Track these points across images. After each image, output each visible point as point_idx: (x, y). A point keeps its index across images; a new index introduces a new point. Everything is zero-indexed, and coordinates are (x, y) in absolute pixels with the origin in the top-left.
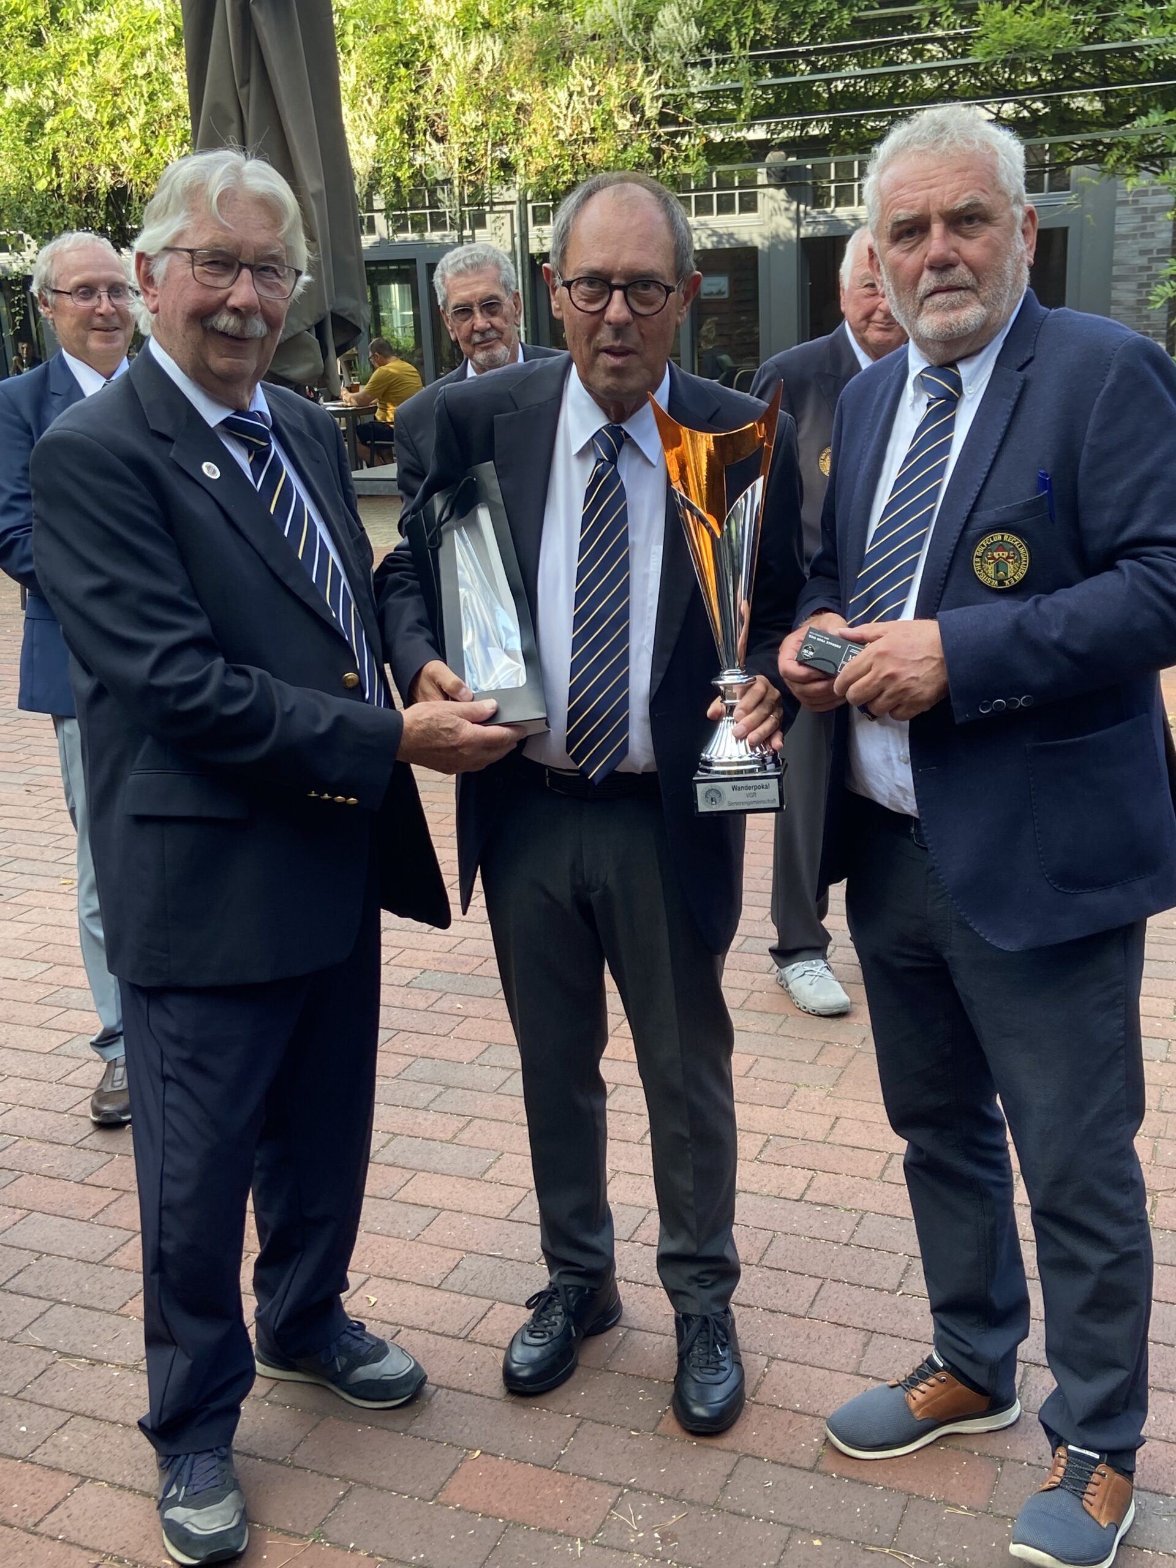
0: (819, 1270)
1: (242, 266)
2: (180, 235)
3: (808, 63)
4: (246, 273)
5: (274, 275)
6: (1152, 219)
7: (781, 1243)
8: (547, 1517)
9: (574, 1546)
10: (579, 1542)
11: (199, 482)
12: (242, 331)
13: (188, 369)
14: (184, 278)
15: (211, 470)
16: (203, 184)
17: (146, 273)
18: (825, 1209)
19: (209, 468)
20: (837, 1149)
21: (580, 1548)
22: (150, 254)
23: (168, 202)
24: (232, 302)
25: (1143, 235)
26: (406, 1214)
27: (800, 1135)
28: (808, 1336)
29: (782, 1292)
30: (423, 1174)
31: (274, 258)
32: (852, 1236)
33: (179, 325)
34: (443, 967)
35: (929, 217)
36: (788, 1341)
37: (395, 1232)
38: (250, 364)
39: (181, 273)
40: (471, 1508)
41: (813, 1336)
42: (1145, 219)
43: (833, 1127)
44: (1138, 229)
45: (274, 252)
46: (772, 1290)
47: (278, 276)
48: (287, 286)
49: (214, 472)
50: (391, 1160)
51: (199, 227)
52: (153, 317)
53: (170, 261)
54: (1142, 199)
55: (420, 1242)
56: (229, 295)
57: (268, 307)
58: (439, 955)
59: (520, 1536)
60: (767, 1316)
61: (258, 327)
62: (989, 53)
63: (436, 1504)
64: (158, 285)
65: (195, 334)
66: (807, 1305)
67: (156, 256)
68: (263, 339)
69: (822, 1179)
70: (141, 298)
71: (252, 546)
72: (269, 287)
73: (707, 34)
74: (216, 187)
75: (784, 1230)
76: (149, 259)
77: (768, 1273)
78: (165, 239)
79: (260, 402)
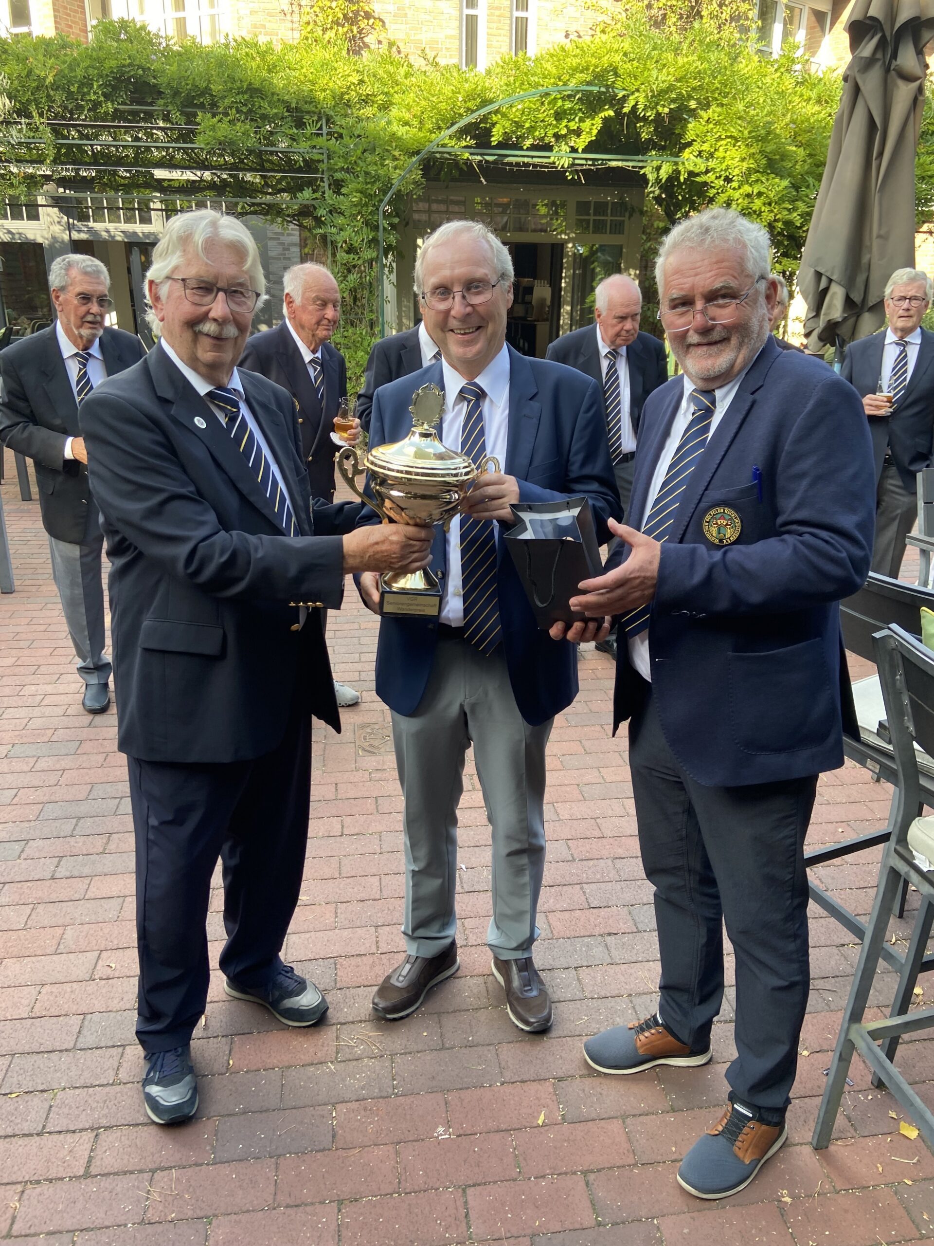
0: (374, 871)
1: (219, 290)
2: (176, 269)
3: (79, 131)
4: (221, 295)
5: (240, 296)
6: (288, 249)
7: (345, 861)
8: (302, 1057)
9: (328, 1067)
10: (330, 1064)
11: (194, 431)
12: (220, 333)
13: (185, 358)
14: (180, 297)
15: (200, 423)
16: (191, 234)
17: (156, 294)
18: (359, 837)
19: (199, 421)
20: (346, 801)
21: (333, 1067)
22: (157, 281)
23: (168, 245)
24: (212, 314)
25: (285, 259)
26: (101, 906)
27: (321, 799)
28: (389, 909)
29: (361, 889)
30: (97, 878)
31: (241, 285)
32: (381, 848)
33: (177, 329)
34: (25, 740)
35: (694, 296)
36: (380, 915)
37: (100, 919)
38: (228, 356)
39: (177, 294)
40: (254, 1068)
41: (391, 908)
42: (284, 249)
43: (336, 790)
44: (282, 254)
45: (241, 280)
46: (356, 889)
47: (244, 296)
48: (250, 303)
49: (202, 424)
50: (68, 874)
51: (189, 264)
52: (161, 324)
53: (170, 286)
54: (282, 238)
55: (122, 920)
56: (210, 310)
57: (237, 317)
58: (17, 733)
59: (294, 1073)
60: (362, 904)
61: (231, 331)
62: (208, 144)
63: (231, 1074)
64: (164, 302)
65: (188, 335)
66: (379, 892)
67: (161, 283)
68: (236, 338)
69: (348, 820)
70: (153, 311)
71: (226, 474)
72: (239, 304)
73: (14, 106)
74: (199, 238)
75: (343, 853)
76: (157, 285)
77: (348, 880)
78: (166, 272)
79: (236, 382)
